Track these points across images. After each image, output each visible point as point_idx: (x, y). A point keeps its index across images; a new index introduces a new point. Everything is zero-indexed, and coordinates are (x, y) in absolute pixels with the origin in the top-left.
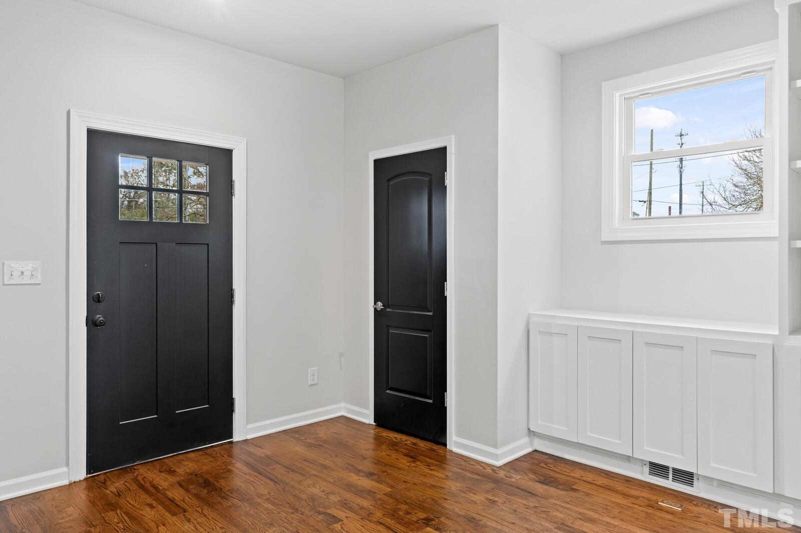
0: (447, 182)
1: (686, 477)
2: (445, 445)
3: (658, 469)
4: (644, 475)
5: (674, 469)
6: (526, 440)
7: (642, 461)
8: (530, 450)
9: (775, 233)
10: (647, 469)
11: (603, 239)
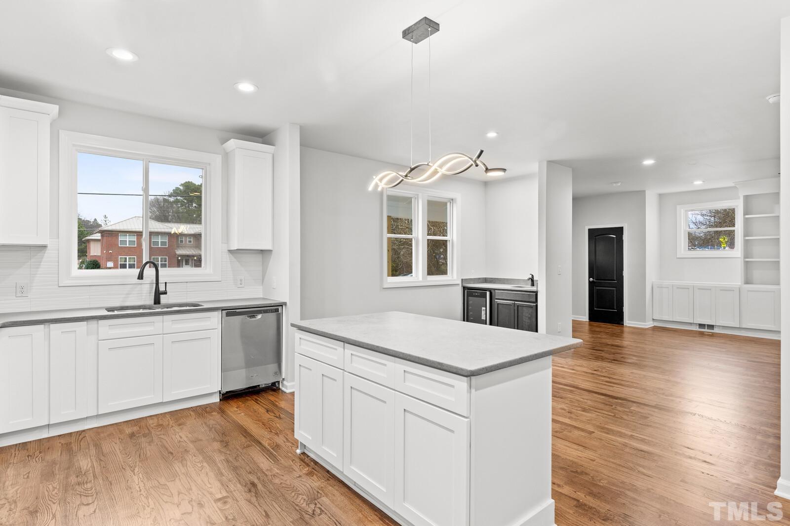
0: (624, 238)
1: (711, 327)
2: (623, 324)
3: (701, 326)
4: (697, 329)
5: (707, 325)
6: (652, 322)
7: (696, 324)
8: (653, 325)
9: (740, 256)
10: (698, 327)
11: (678, 257)
